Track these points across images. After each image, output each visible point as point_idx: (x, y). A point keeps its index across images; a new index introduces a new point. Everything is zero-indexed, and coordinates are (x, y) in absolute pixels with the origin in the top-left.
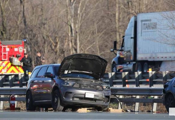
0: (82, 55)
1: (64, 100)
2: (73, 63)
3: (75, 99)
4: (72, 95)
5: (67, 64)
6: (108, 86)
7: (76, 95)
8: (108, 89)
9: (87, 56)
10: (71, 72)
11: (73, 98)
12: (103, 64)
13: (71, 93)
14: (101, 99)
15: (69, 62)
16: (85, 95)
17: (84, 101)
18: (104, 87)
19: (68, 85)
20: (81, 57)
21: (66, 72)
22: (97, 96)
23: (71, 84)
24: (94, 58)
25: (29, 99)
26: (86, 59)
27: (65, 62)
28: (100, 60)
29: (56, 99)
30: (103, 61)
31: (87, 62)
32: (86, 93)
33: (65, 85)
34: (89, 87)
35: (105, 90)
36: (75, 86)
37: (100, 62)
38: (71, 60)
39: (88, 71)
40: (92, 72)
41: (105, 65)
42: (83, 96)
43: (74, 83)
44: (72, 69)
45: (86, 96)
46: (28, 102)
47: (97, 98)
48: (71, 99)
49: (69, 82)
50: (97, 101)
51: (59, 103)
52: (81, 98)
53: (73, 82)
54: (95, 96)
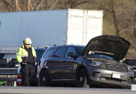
0: (108, 36)
1: (91, 79)
2: (98, 44)
3: (102, 79)
4: (99, 75)
5: (92, 45)
6: (132, 67)
7: (103, 75)
8: (131, 70)
9: (112, 38)
10: (95, 53)
11: (100, 78)
12: (126, 46)
13: (99, 73)
14: (126, 80)
15: (95, 43)
16: (112, 75)
17: (110, 81)
18: (129, 69)
19: (95, 65)
20: (107, 39)
21: (90, 53)
22: (123, 77)
23: (98, 64)
24: (119, 40)
25: (44, 78)
26: (111, 41)
27: (92, 43)
28: (124, 42)
29: (81, 79)
30: (127, 43)
31: (111, 43)
32: (113, 74)
33: (93, 65)
34: (115, 68)
35: (129, 71)
36: (102, 66)
37: (123, 44)
38: (97, 41)
39: (110, 53)
40: (115, 53)
41: (128, 47)
42: (110, 76)
43: (102, 63)
44: (96, 50)
45: (113, 77)
46: (44, 81)
47: (123, 79)
48: (99, 79)
49: (96, 63)
50: (122, 81)
51: (86, 82)
52: (107, 78)
53: (100, 62)
54: (121, 76)
